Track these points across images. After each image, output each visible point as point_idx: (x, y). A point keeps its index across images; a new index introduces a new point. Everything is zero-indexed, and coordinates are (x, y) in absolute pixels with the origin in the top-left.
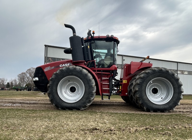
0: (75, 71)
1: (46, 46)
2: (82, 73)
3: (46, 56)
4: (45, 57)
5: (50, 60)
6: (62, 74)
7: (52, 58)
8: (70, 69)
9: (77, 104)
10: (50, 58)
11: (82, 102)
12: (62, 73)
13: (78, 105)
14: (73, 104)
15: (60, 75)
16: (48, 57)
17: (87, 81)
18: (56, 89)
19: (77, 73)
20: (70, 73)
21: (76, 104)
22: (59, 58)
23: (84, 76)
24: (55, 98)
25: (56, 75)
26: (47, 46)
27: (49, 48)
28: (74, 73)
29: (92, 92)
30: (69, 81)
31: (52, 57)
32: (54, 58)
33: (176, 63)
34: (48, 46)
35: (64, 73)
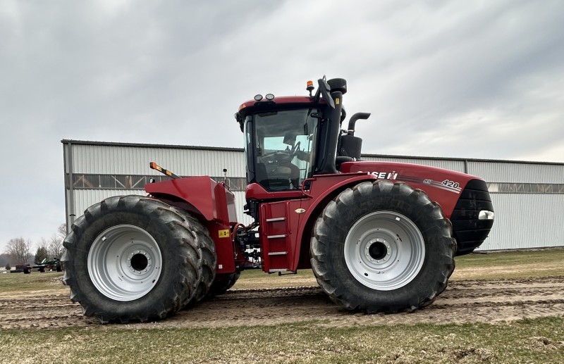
1: (65, 143)
3: (68, 172)
4: (67, 175)
5: (81, 182)
7: (86, 175)
10: (81, 175)
16: (73, 174)
22: (106, 175)
26: (70, 144)
27: (75, 149)
31: (88, 173)
32: (93, 175)
33: (462, 163)
34: (72, 144)
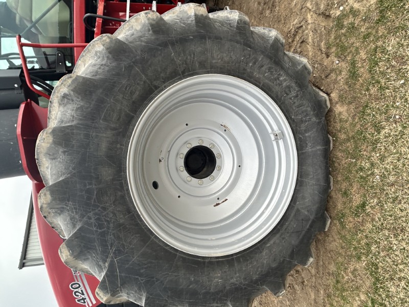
0: (87, 136)
2: (104, 81)
6: (110, 238)
8: (65, 182)
9: (303, 127)
11: (293, 94)
12: (104, 244)
13: (314, 119)
14: (309, 149)
15: (118, 252)
17: (165, 45)
18: (226, 268)
19: (102, 123)
20: (107, 173)
21: (306, 131)
23: (129, 68)
24: (274, 265)
25: (123, 284)
28: (104, 146)
29: (238, 28)
30: (155, 185)
35: (100, 226)
